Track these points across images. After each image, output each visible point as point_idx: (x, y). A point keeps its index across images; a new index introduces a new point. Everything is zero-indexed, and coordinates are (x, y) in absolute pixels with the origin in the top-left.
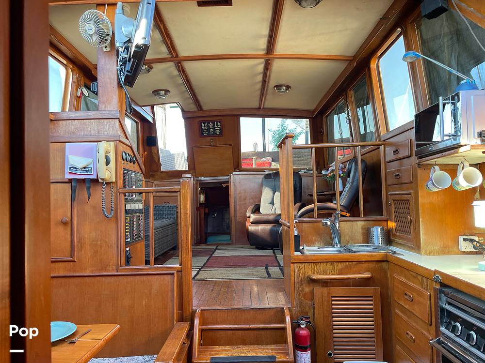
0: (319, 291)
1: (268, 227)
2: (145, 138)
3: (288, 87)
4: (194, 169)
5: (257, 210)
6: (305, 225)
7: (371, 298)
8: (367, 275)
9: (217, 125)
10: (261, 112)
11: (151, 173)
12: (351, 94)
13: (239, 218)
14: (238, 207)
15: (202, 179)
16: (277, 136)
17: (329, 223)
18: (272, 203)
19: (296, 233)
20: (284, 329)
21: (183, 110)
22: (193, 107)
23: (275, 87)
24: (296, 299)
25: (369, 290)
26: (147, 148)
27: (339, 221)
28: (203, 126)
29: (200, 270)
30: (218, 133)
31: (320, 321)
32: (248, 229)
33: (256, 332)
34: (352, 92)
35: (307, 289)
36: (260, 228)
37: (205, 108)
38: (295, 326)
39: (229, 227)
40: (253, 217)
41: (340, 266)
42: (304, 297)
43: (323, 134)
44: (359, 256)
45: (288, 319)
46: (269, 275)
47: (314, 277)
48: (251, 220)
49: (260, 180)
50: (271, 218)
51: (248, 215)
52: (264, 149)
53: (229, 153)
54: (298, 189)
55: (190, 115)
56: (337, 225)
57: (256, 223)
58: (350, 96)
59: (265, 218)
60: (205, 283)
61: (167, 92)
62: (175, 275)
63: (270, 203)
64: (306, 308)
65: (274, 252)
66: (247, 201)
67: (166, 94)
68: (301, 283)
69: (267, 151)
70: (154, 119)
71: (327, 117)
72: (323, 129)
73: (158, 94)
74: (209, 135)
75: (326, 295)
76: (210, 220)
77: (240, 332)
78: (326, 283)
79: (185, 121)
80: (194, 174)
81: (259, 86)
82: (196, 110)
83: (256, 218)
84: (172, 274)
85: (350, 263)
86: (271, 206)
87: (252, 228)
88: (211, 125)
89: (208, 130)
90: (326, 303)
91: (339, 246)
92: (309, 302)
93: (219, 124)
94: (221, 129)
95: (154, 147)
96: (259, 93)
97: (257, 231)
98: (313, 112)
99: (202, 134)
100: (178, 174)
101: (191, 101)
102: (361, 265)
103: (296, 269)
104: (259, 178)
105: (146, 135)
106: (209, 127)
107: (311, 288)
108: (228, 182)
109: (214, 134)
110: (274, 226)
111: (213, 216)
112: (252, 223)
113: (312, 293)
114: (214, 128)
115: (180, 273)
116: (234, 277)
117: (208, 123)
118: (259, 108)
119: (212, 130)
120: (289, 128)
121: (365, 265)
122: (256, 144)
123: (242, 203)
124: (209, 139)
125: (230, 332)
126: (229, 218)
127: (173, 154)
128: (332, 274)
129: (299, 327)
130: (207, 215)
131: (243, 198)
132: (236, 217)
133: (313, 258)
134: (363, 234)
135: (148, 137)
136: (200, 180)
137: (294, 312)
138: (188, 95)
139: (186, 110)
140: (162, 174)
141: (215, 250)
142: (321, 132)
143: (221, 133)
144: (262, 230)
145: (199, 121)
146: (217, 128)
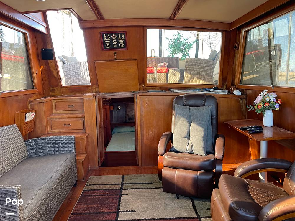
2: (40, 51)
4: (97, 84)
9: (121, 37)
11: (51, 88)
15: (106, 94)
16: (173, 44)
18: (188, 137)
21: (80, 20)
22: (91, 15)
26: (43, 61)
28: (105, 39)
30: (122, 46)
37: (106, 16)
43: (238, 49)
52: (160, 54)
54: (214, 117)
55: (89, 25)
57: (173, 167)
63: (186, 137)
70: (47, 28)
71: (248, 31)
74: (112, 47)
76: (115, 114)
79: (84, 32)
82: (95, 18)
86: (187, 140)
87: (166, 172)
88: (114, 36)
89: (111, 42)
93: (123, 36)
94: (125, 42)
95: (52, 61)
97: (172, 179)
98: (231, 24)
99: (104, 47)
105: (40, 47)
106: (112, 39)
109: (118, 48)
114: (117, 39)
117: (111, 34)
118: (171, 18)
119: (116, 43)
120: (184, 37)
122: (154, 50)
124: (112, 52)
127: (79, 62)
130: (112, 111)
135: (42, 49)
139: (84, 19)
140: (63, 89)
141: (122, 189)
142: (235, 47)
143: (125, 47)
144: (179, 177)
145: (101, 32)
146: (120, 41)
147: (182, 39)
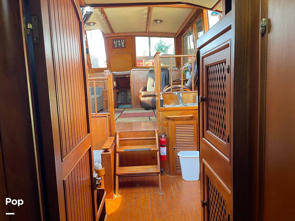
0: (170, 122)
1: (150, 98)
3: (161, 21)
4: (110, 67)
5: (145, 89)
6: (167, 95)
7: (193, 125)
8: (191, 115)
9: (123, 41)
10: (147, 34)
12: (195, 25)
13: (136, 95)
14: (135, 88)
15: (115, 72)
16: (157, 47)
17: (176, 94)
19: (162, 99)
20: (155, 139)
21: (103, 33)
22: (109, 31)
23: (154, 21)
24: (161, 126)
25: (192, 122)
27: (182, 93)
28: (115, 42)
29: (117, 118)
30: (123, 46)
31: (170, 136)
32: (140, 100)
33: (143, 140)
34: (196, 24)
35: (165, 122)
36: (147, 99)
37: (115, 32)
38: (160, 137)
39: (130, 100)
40: (143, 93)
41: (180, 112)
42: (164, 125)
44: (188, 107)
45: (157, 134)
46: (150, 120)
47: (168, 117)
48: (142, 95)
49: (147, 73)
50: (152, 93)
51: (140, 92)
52: (150, 55)
53: (129, 58)
54: (167, 78)
55: (107, 36)
56: (181, 95)
57: (145, 96)
58: (194, 27)
59: (149, 94)
60: (120, 123)
61: (94, 23)
62: (107, 117)
64: (165, 130)
65: (154, 111)
66: (140, 85)
67: (94, 25)
68: (163, 120)
69: (151, 55)
70: (86, 38)
71: (183, 37)
72: (181, 43)
73: (90, 25)
74: (118, 47)
75: (173, 124)
76: (120, 96)
77: (137, 141)
78: (173, 119)
79: (104, 39)
80: (110, 70)
81: (146, 20)
82: (111, 33)
83: (145, 94)
84: (106, 117)
85: (184, 111)
86: (153, 87)
87: (142, 99)
88: (119, 41)
89: (118, 44)
90: (173, 128)
91: (181, 104)
92: (166, 128)
93: (124, 41)
94: (125, 44)
95: (87, 54)
96: (145, 24)
97: (145, 101)
98: (176, 34)
99: (114, 47)
100: (101, 70)
101: (108, 28)
102: (189, 111)
103: (161, 114)
104: (146, 72)
106: (118, 42)
107: (167, 122)
108: (129, 75)
109: (121, 47)
110: (154, 97)
111: (121, 94)
112: (143, 96)
113: (168, 124)
114: (121, 43)
115: (109, 116)
116: (134, 121)
117: (117, 40)
118: (146, 32)
119: (120, 44)
120: (164, 42)
121: (191, 111)
122: (145, 51)
123: (137, 86)
124: (118, 50)
125: (132, 141)
126: (131, 95)
127: (97, 58)
128: (177, 116)
129: (162, 137)
130: (118, 93)
131: (138, 83)
132: (134, 94)
133: (168, 109)
134: (193, 99)
136: (114, 74)
137: (160, 132)
138: (106, 25)
139: (105, 33)
140: (93, 70)
141: (124, 111)
142: (180, 46)
143: (125, 46)
144: (148, 100)
145: (112, 39)
146: (122, 43)
147: (163, 44)
